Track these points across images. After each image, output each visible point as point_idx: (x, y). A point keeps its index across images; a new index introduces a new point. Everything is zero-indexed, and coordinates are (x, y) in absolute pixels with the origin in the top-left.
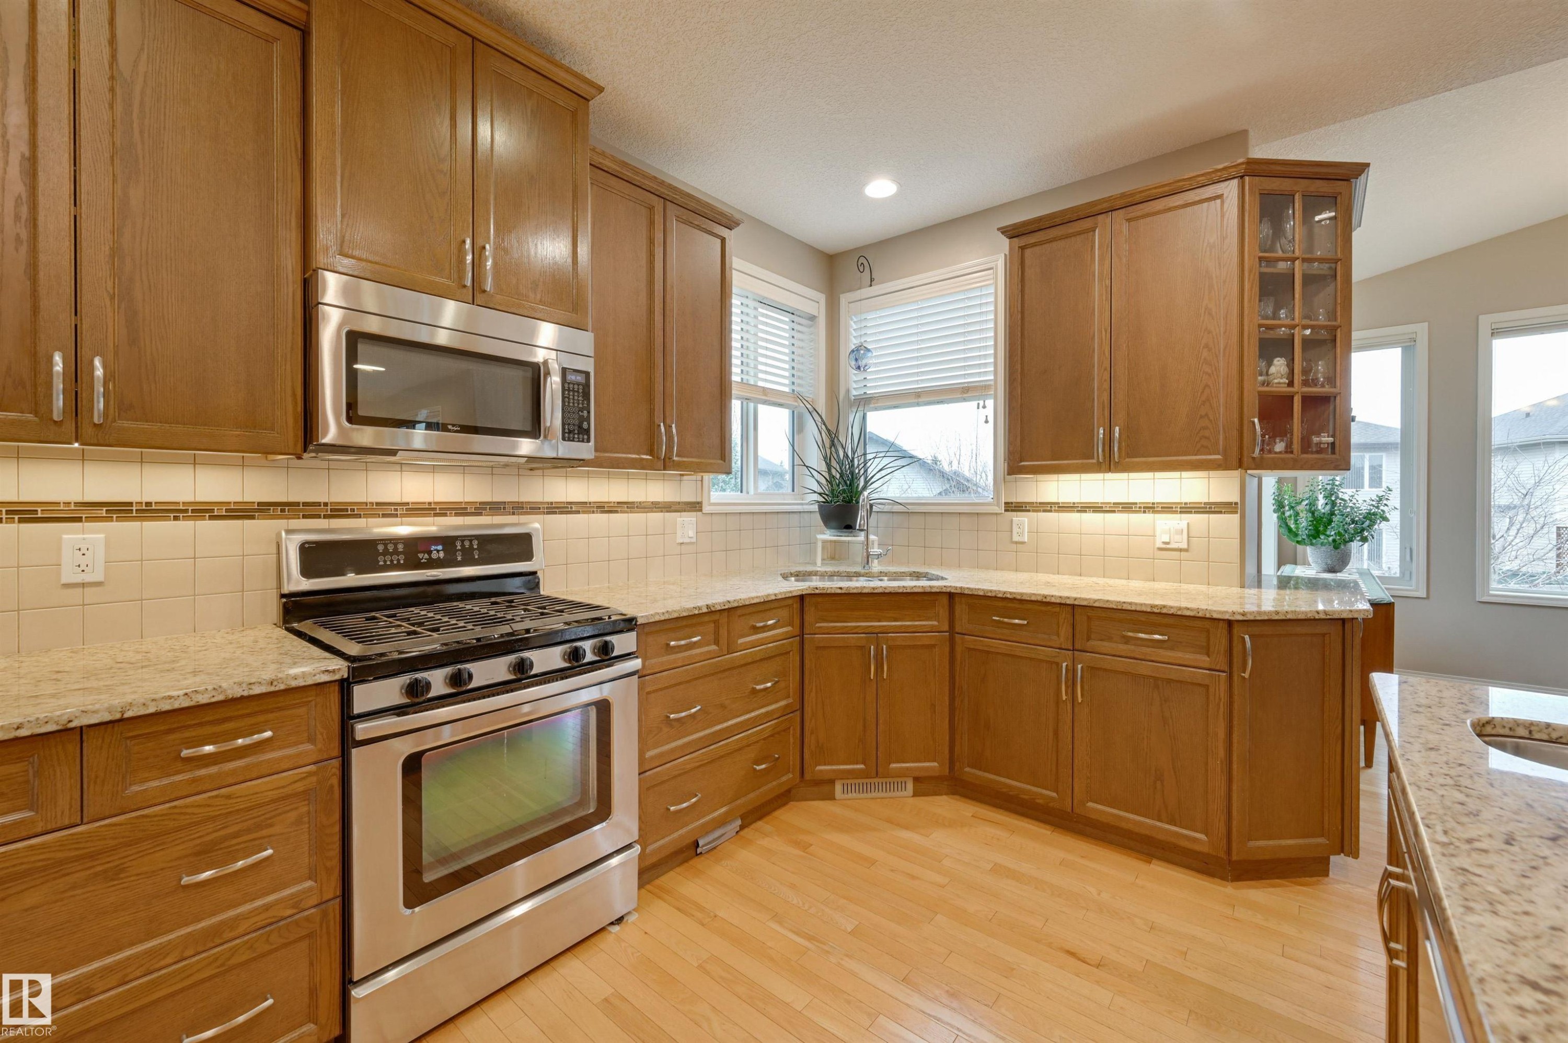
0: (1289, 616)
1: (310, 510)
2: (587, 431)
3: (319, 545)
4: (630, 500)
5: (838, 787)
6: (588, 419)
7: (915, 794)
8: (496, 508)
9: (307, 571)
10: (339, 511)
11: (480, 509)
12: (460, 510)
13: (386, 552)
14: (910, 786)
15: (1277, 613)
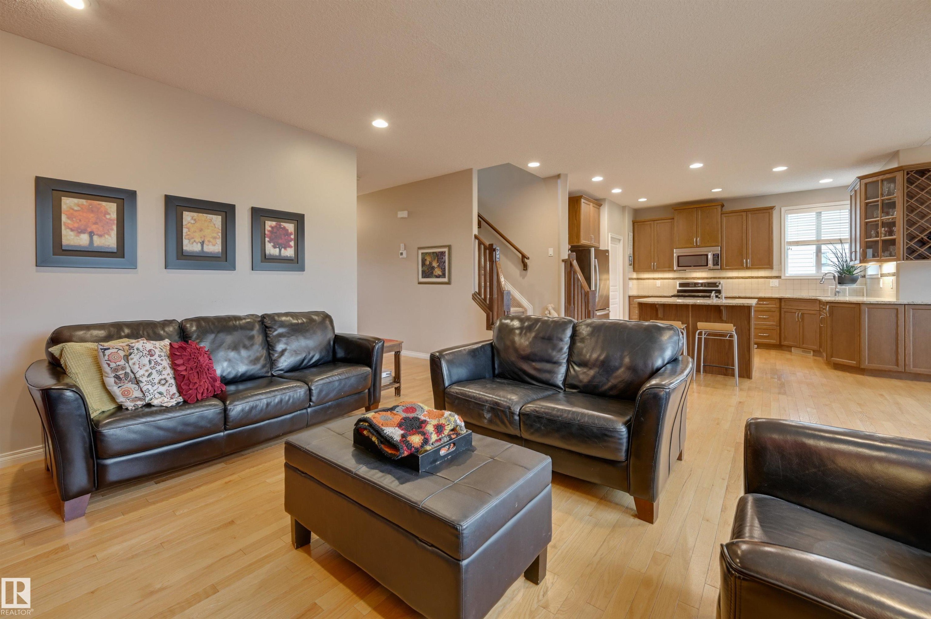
0: (838, 301)
1: (683, 278)
2: (719, 264)
3: (682, 283)
4: (752, 276)
5: (793, 349)
6: (719, 262)
7: (813, 355)
8: (715, 278)
9: (680, 286)
10: (687, 279)
11: (711, 278)
12: (707, 278)
13: (691, 285)
14: (812, 353)
15: (835, 300)
